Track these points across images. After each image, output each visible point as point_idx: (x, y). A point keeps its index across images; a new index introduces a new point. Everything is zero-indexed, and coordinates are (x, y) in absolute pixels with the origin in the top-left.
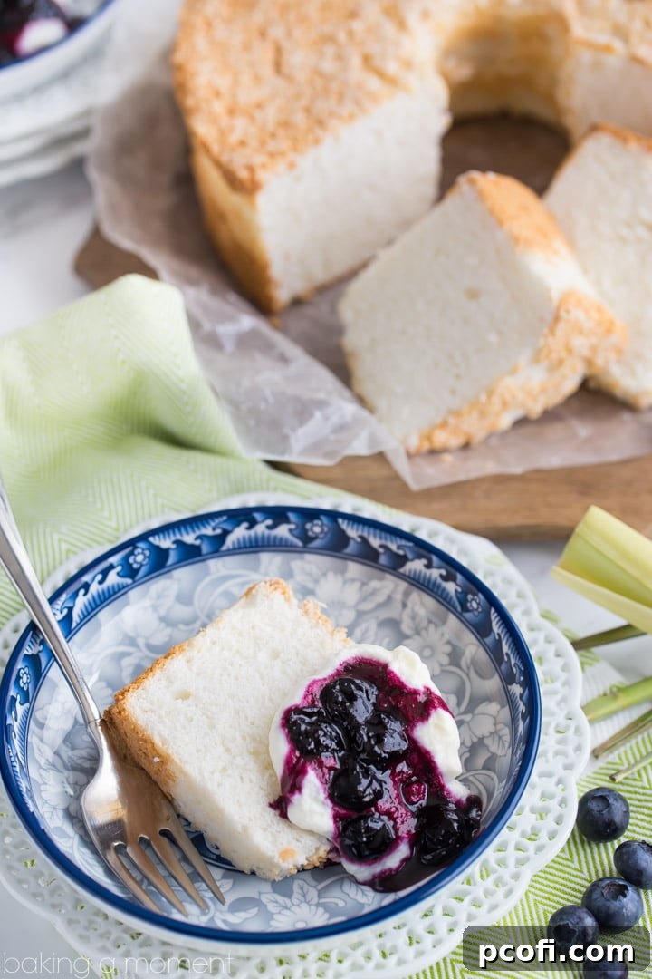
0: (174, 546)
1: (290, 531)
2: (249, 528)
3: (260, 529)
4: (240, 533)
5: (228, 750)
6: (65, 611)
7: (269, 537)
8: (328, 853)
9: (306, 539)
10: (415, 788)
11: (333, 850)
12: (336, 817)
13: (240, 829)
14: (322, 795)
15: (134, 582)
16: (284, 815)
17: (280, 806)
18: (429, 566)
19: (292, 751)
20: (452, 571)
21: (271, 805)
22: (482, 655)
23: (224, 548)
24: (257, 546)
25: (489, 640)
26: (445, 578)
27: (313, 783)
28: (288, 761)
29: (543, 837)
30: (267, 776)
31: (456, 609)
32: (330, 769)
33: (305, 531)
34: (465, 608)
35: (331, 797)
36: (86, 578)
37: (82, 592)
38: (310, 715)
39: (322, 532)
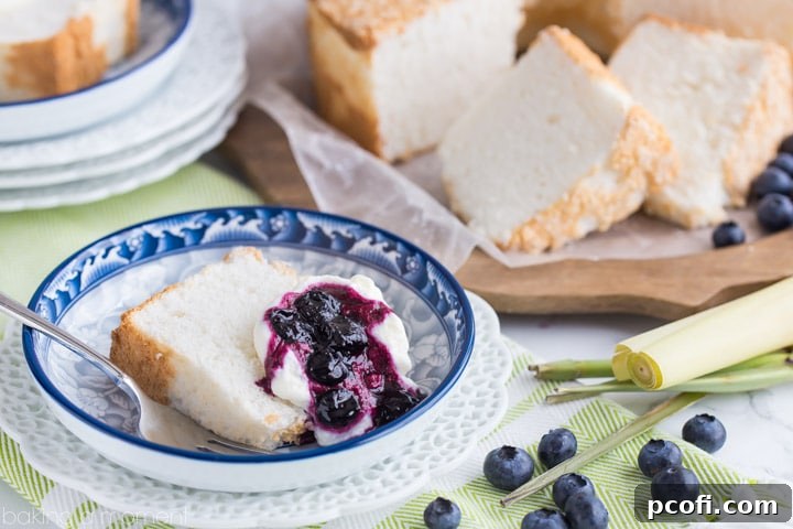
0: (163, 236)
1: (259, 226)
2: (225, 223)
3: (234, 225)
4: (216, 228)
5: (218, 346)
6: (76, 274)
7: (240, 232)
8: (306, 421)
9: (271, 233)
10: (374, 377)
11: (311, 419)
12: (312, 389)
13: (232, 401)
14: (300, 371)
15: (131, 263)
16: (268, 391)
17: (265, 384)
18: (373, 243)
19: (275, 336)
20: (393, 243)
21: (257, 384)
22: (421, 304)
23: (204, 241)
24: (230, 240)
25: (426, 290)
26: (387, 250)
27: (292, 362)
28: (271, 345)
29: (484, 417)
30: (252, 362)
31: (396, 274)
32: (306, 352)
33: (270, 226)
34: (405, 270)
35: (308, 372)
36: (92, 251)
37: (89, 261)
38: (287, 315)
39: (285, 226)
